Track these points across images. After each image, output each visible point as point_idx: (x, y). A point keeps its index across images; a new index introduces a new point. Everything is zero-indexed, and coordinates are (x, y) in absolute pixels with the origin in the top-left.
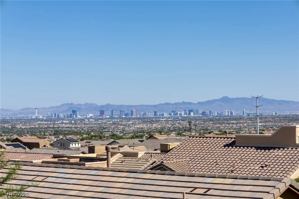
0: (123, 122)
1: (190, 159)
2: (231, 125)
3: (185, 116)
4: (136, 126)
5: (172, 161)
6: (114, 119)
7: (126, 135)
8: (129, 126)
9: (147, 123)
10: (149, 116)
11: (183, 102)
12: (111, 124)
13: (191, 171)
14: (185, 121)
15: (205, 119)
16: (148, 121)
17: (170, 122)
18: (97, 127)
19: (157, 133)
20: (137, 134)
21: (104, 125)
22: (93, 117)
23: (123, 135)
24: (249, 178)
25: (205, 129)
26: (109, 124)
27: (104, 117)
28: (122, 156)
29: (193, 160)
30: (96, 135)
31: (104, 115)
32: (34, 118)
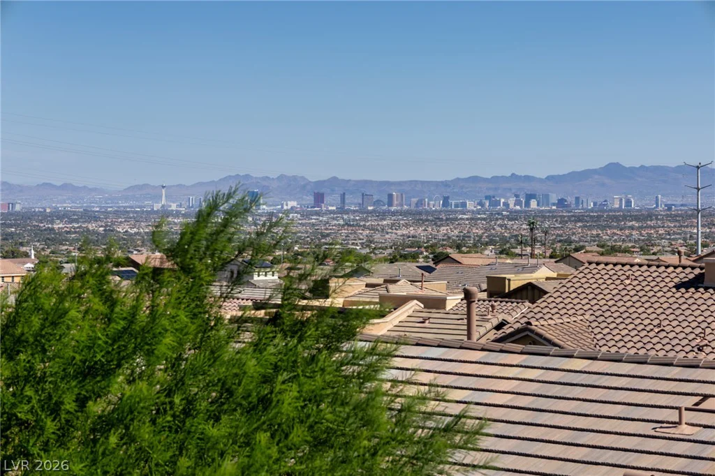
0: (368, 220)
1: (593, 318)
2: (627, 232)
3: (518, 208)
4: (399, 232)
5: (550, 322)
6: (348, 214)
7: (377, 252)
8: (383, 230)
9: (427, 223)
10: (432, 207)
11: (513, 174)
12: (339, 225)
13: (597, 346)
14: (517, 220)
15: (565, 217)
16: (427, 220)
17: (482, 224)
18: (307, 232)
19: (451, 247)
20: (403, 249)
21: (323, 228)
22: (297, 208)
23: (371, 253)
25: (565, 241)
26: (335, 226)
27: (324, 209)
28: (422, 306)
29: (602, 319)
30: (305, 251)
31: (323, 203)
32: (158, 210)
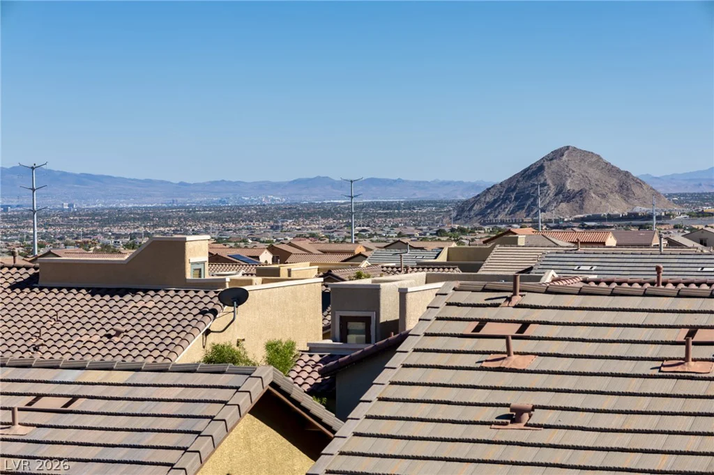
24: (169, 369)
